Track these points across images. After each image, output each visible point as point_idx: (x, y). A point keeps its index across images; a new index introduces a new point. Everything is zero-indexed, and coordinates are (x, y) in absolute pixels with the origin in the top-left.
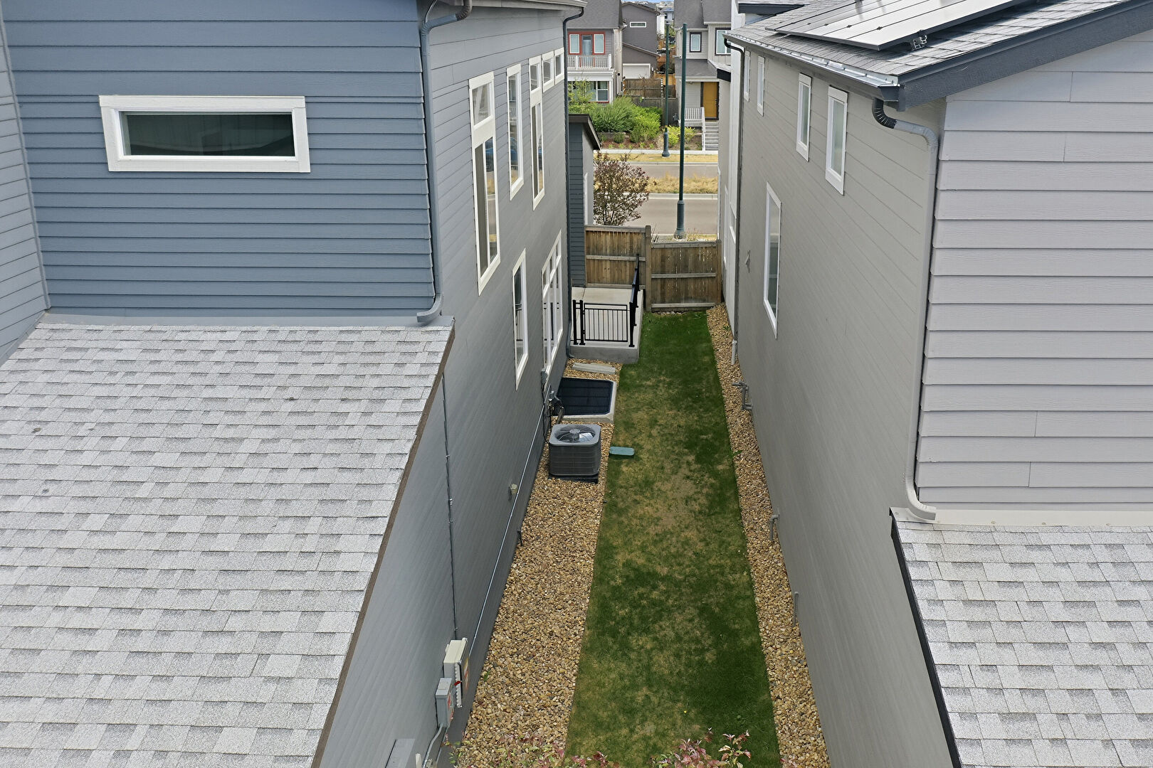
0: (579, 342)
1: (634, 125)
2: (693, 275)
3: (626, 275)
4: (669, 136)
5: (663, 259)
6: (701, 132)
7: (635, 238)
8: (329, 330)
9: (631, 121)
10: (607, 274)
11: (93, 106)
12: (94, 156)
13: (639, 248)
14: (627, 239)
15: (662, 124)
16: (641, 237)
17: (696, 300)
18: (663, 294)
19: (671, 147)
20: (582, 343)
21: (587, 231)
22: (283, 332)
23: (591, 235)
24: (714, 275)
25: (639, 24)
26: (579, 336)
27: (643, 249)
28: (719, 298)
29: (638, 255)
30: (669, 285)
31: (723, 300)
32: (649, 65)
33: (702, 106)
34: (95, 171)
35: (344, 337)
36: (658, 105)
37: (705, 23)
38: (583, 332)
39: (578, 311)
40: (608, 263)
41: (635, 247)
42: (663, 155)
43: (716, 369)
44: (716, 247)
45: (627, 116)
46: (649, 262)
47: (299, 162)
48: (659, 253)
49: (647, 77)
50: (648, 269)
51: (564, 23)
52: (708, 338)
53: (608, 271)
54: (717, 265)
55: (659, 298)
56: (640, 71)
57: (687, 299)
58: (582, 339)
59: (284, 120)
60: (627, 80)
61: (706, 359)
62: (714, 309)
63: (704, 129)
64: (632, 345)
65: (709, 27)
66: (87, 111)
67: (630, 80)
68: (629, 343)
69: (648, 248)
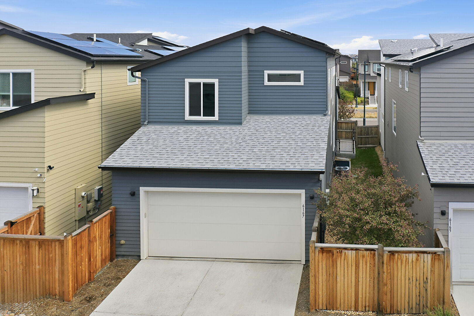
0: (338, 152)
1: (345, 97)
2: (370, 136)
3: (350, 136)
4: (358, 101)
5: (361, 131)
6: (369, 99)
7: (353, 124)
8: (306, 117)
9: (343, 95)
10: (344, 136)
11: (263, 73)
12: (262, 82)
13: (354, 128)
14: (350, 125)
15: (355, 97)
16: (354, 124)
17: (371, 144)
18: (361, 142)
19: (358, 105)
20: (339, 152)
21: (338, 122)
22: (297, 117)
23: (339, 123)
24: (377, 136)
25: (344, 62)
26: (338, 150)
27: (355, 128)
28: (379, 144)
29: (353, 130)
30: (363, 140)
31: (380, 144)
32: (348, 77)
33: (369, 90)
34: (262, 85)
35: (309, 118)
36: (353, 91)
37: (369, 61)
38: (339, 149)
39: (338, 142)
40: (344, 132)
41: (352, 127)
42: (355, 107)
43: (379, 160)
44: (377, 127)
45: (342, 94)
46: (357, 132)
47: (302, 83)
48: (360, 129)
49: (348, 81)
50: (357, 134)
51: (335, 60)
52: (376, 154)
53: (344, 135)
54: (378, 133)
55: (360, 144)
56: (345, 79)
57: (369, 144)
58: (339, 151)
59: (299, 75)
60: (340, 82)
61: (376, 158)
62: (377, 147)
63: (370, 98)
64: (354, 153)
65: (371, 63)
66: (262, 73)
67: (341, 82)
68: (353, 152)
69: (357, 127)
